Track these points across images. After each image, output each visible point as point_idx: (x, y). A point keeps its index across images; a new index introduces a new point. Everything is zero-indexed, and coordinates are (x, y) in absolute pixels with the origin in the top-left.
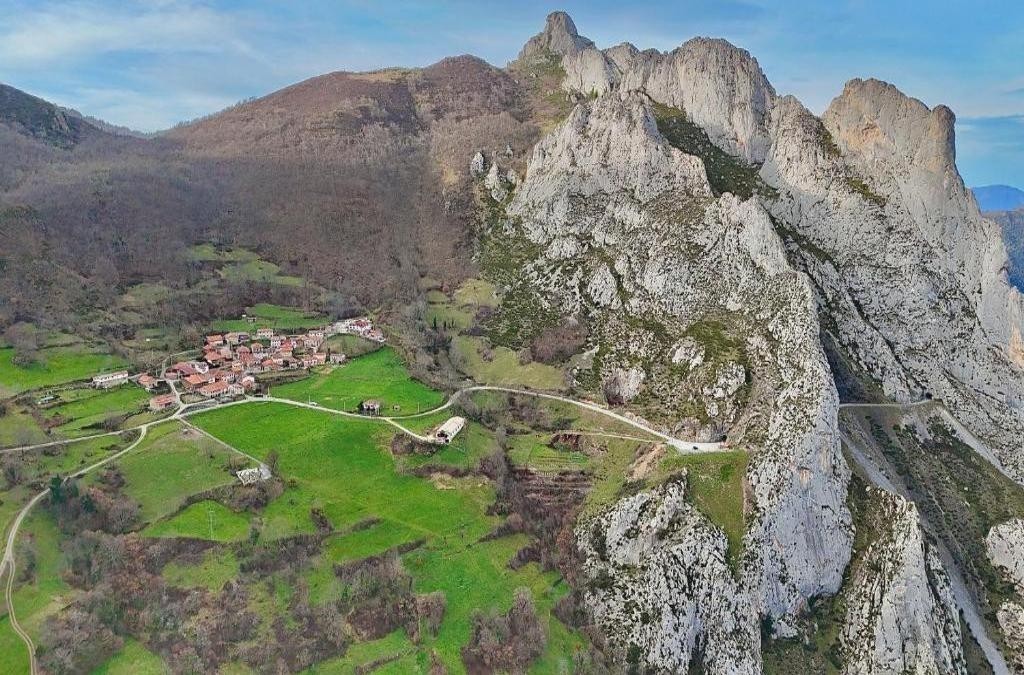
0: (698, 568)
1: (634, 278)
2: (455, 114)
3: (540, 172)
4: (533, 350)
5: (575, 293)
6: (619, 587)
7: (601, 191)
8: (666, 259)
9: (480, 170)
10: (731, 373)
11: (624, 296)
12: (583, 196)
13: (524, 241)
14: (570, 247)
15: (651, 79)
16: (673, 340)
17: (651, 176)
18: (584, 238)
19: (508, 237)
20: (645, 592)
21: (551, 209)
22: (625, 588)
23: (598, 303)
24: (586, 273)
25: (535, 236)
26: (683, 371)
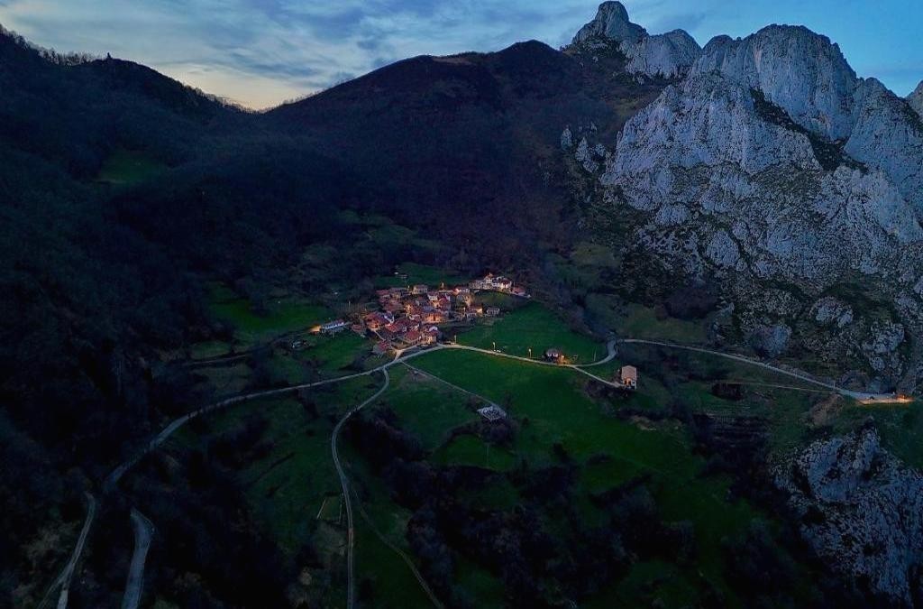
0: (906, 507)
1: (756, 244)
2: (536, 94)
3: (634, 145)
4: (667, 306)
5: (694, 256)
6: (832, 522)
7: (701, 164)
8: (790, 226)
9: (570, 145)
10: (891, 330)
11: (749, 260)
12: (685, 168)
13: (628, 208)
14: (680, 214)
15: (725, 63)
16: (812, 300)
17: (757, 150)
18: (693, 206)
19: (609, 205)
20: (861, 527)
21: (653, 180)
22: (837, 523)
23: (722, 265)
24: (702, 238)
25: (639, 203)
26: (831, 327)
